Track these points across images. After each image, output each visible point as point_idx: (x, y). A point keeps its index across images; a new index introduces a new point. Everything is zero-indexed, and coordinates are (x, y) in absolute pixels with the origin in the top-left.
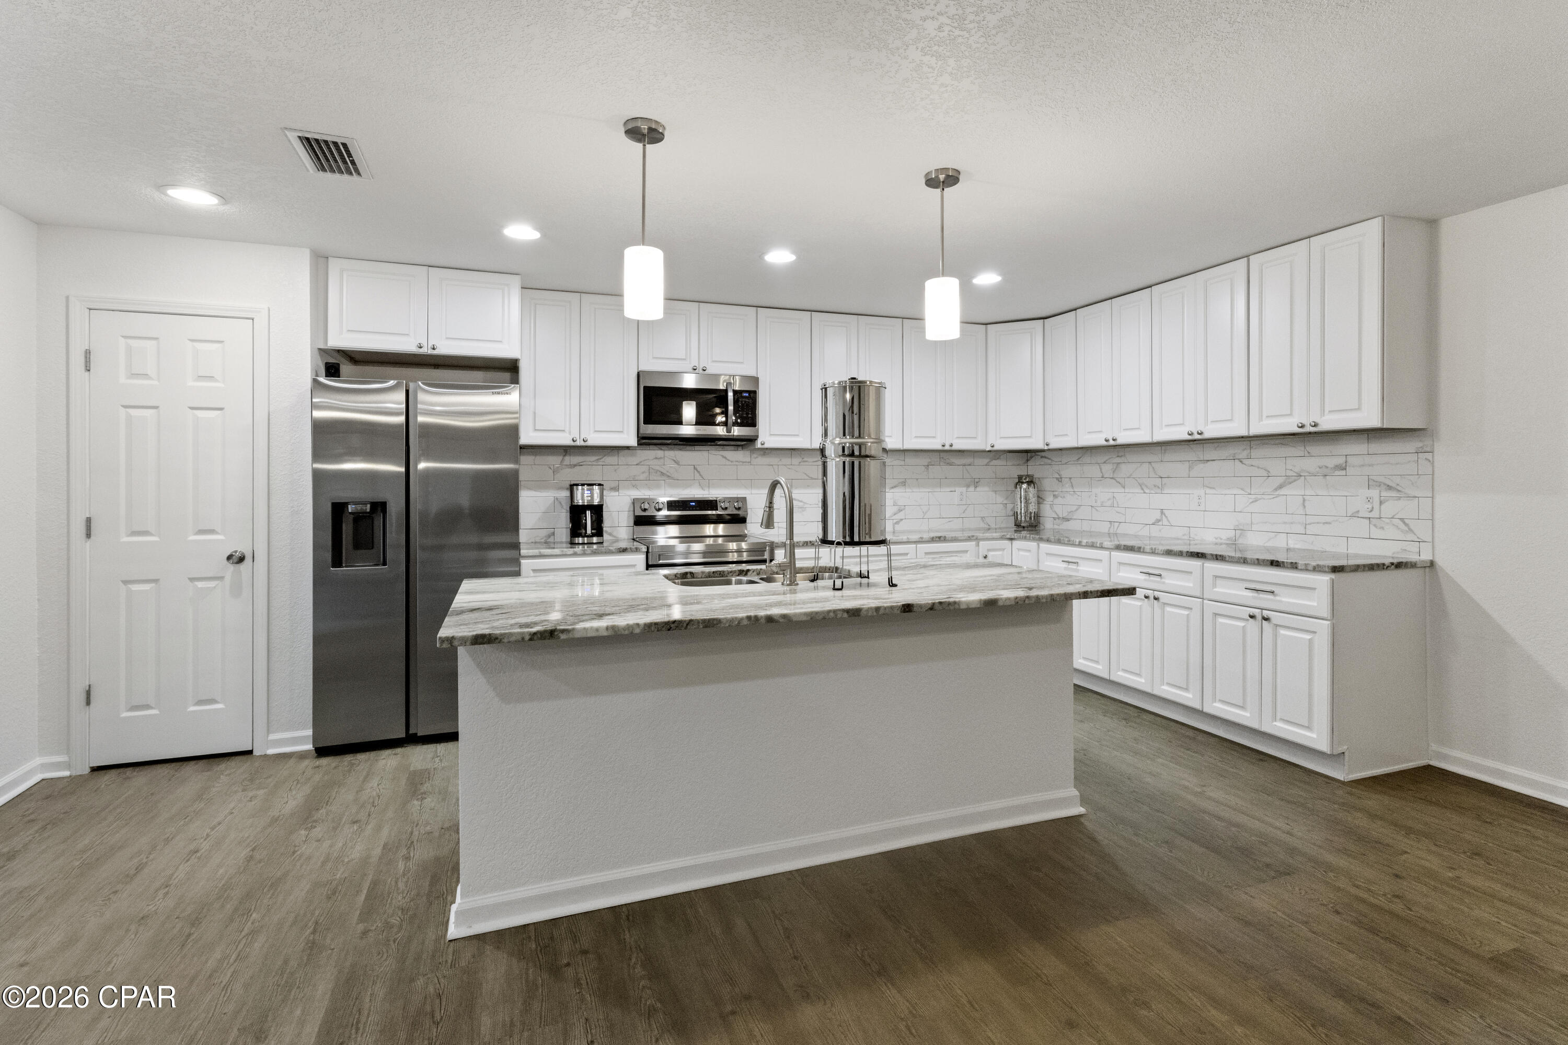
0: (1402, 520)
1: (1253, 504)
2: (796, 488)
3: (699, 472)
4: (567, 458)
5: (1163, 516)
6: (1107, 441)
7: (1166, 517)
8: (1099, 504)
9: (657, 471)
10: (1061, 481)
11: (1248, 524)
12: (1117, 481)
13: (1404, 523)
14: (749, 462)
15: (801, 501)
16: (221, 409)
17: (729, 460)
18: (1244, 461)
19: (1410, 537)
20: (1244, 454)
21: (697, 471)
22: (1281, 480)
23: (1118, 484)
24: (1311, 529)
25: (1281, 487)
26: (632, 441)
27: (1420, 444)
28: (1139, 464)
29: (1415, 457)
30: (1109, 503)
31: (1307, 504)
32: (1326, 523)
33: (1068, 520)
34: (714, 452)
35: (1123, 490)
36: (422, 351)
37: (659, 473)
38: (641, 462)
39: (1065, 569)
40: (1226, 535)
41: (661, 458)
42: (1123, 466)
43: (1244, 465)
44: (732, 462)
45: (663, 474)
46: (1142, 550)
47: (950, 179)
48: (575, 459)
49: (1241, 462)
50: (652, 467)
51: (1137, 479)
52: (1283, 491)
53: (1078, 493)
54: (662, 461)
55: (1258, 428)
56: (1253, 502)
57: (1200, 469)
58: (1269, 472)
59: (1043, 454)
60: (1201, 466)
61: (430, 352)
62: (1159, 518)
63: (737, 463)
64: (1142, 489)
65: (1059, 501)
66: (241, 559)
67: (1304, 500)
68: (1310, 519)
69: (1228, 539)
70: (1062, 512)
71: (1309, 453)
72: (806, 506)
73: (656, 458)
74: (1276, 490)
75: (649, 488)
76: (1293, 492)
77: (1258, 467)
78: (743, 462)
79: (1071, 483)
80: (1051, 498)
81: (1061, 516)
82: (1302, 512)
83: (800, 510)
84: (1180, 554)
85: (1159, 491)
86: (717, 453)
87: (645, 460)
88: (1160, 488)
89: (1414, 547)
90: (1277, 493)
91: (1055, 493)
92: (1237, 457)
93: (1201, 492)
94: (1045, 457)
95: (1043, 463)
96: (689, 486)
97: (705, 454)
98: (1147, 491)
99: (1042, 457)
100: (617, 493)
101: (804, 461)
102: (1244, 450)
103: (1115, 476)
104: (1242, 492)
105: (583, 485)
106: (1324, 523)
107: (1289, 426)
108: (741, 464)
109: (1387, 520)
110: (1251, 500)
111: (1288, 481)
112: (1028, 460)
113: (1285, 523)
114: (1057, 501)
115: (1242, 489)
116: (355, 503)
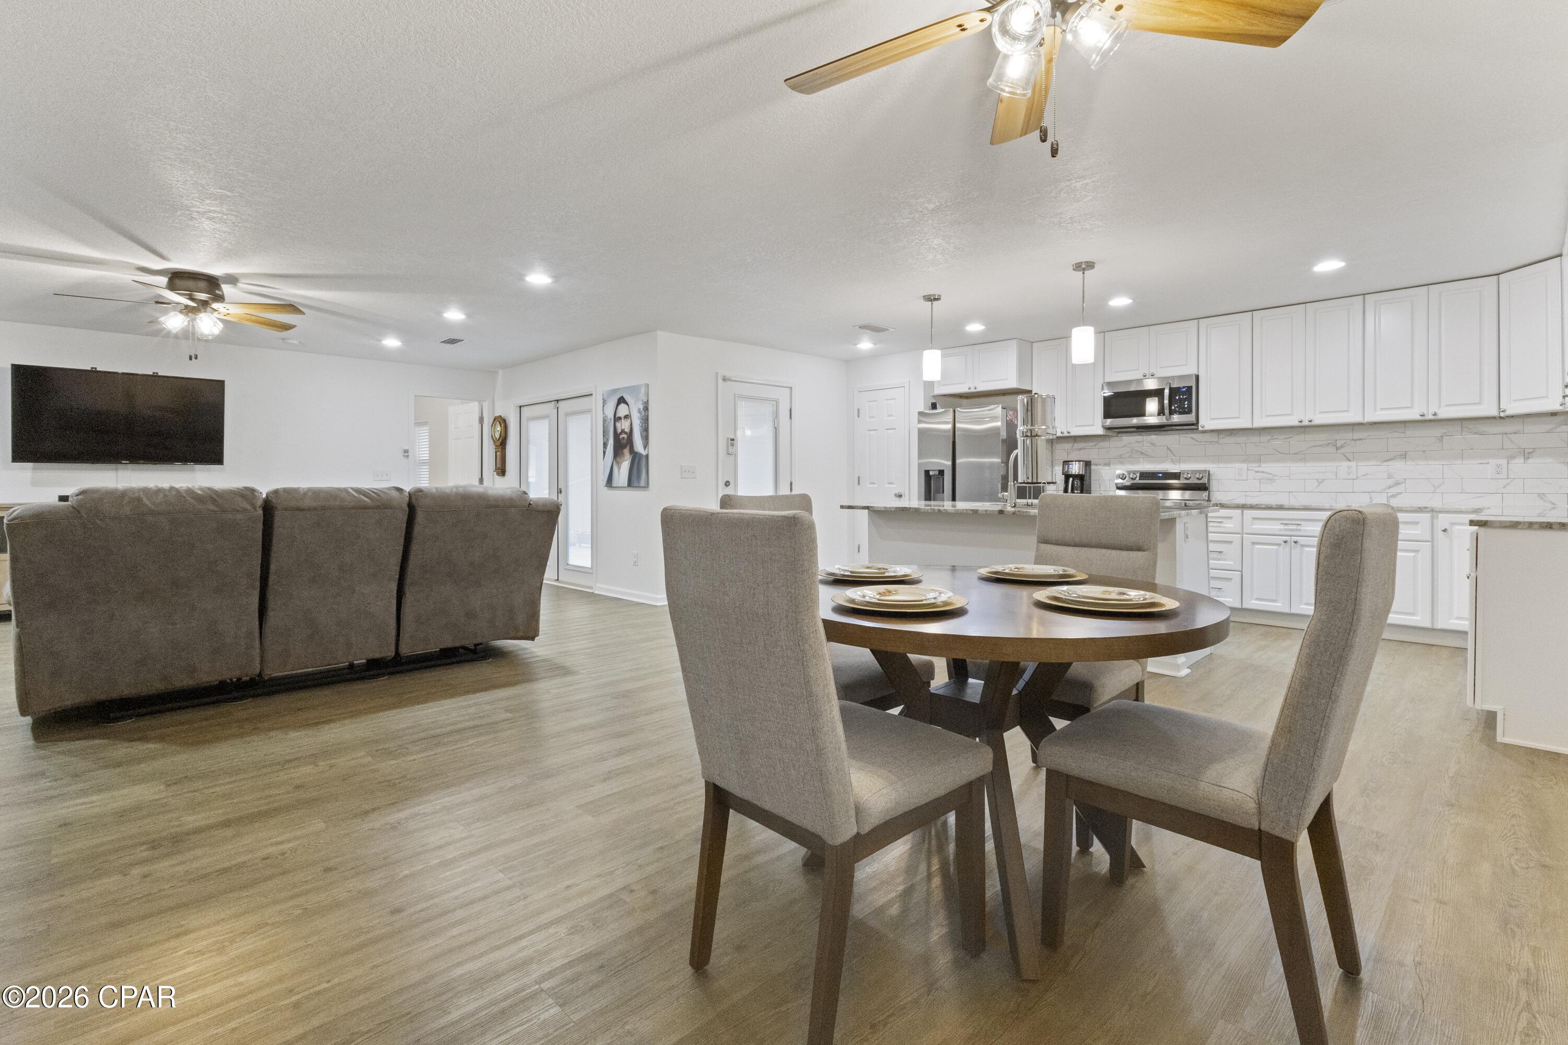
3: (1171, 451)
4: (1076, 445)
9: (1137, 451)
15: (1272, 473)
16: (895, 429)
21: (1169, 450)
26: (1100, 431)
34: (1183, 435)
36: (971, 391)
41: (1141, 442)
44: (1200, 442)
45: (1142, 453)
47: (1090, 265)
48: (1082, 445)
50: (1136, 448)
61: (974, 391)
66: (901, 496)
72: (1276, 478)
75: (1132, 464)
78: (1210, 442)
83: (1269, 481)
86: (1187, 435)
96: (1163, 462)
100: (1108, 468)
101: (1274, 439)
105: (1076, 461)
116: (933, 470)
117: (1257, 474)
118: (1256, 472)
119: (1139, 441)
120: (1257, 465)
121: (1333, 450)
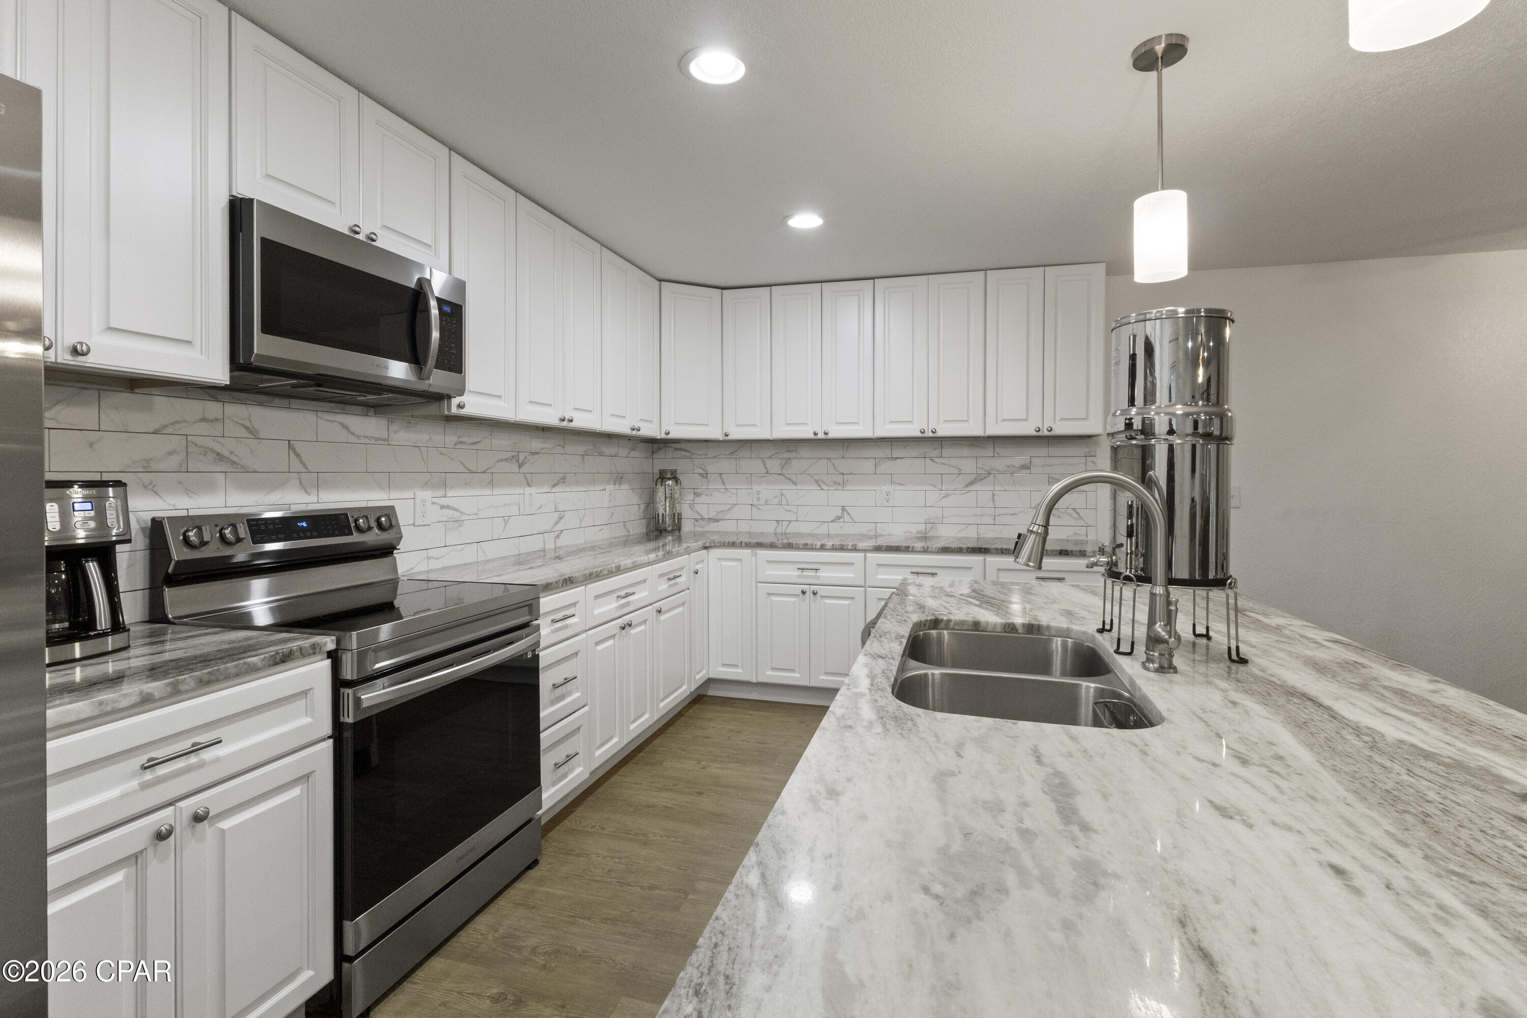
0: (1074, 509)
1: (943, 499)
2: (451, 488)
3: (298, 455)
5: (845, 513)
6: (815, 434)
7: (848, 514)
8: (762, 502)
9: (206, 451)
10: (707, 478)
11: (939, 518)
12: (786, 478)
13: (1076, 512)
14: (384, 440)
15: (457, 510)
17: (353, 434)
18: (935, 460)
19: (1081, 523)
20: (936, 453)
21: (293, 453)
22: (972, 477)
23: (788, 480)
24: (999, 520)
25: (971, 483)
26: (218, 372)
27: (1087, 450)
28: (815, 461)
29: (1084, 460)
30: (776, 501)
31: (996, 498)
32: (1014, 514)
33: (717, 521)
35: (794, 487)
37: (211, 456)
38: (165, 427)
39: (798, 576)
40: (915, 529)
41: (216, 420)
42: (794, 462)
43: (935, 464)
44: (358, 437)
45: (220, 457)
46: (910, 549)
49: (932, 460)
50: (199, 440)
51: (814, 476)
52: (974, 487)
53: (732, 491)
54: (219, 426)
55: (994, 430)
56: (944, 497)
57: (887, 467)
58: (960, 469)
59: (678, 446)
60: (890, 463)
62: (840, 515)
63: (367, 441)
64: (819, 486)
65: (703, 499)
67: (993, 495)
68: (998, 511)
69: (918, 532)
70: (704, 511)
71: (998, 454)
73: (204, 420)
74: (967, 486)
75: (188, 491)
76: (983, 491)
77: (950, 466)
78: (377, 439)
79: (722, 479)
80: (691, 497)
81: (706, 516)
82: (991, 504)
83: (456, 524)
84: (959, 551)
85: (840, 488)
87: (173, 424)
88: (843, 485)
89: (1082, 531)
90: (968, 489)
91: (696, 491)
92: (928, 455)
93: (886, 488)
94: (681, 449)
95: (678, 456)
96: (279, 485)
97: (310, 417)
98: (825, 488)
99: (676, 449)
101: (461, 443)
102: (934, 449)
103: (784, 471)
104: (932, 488)
106: (1011, 514)
107: (1028, 429)
108: (373, 442)
109: (1063, 511)
110: (942, 496)
111: (978, 479)
112: (653, 453)
113: (975, 515)
114: (698, 500)
115: (933, 486)
117: (444, 510)
118: (442, 507)
119: (211, 417)
120: (440, 493)
121: (515, 468)
